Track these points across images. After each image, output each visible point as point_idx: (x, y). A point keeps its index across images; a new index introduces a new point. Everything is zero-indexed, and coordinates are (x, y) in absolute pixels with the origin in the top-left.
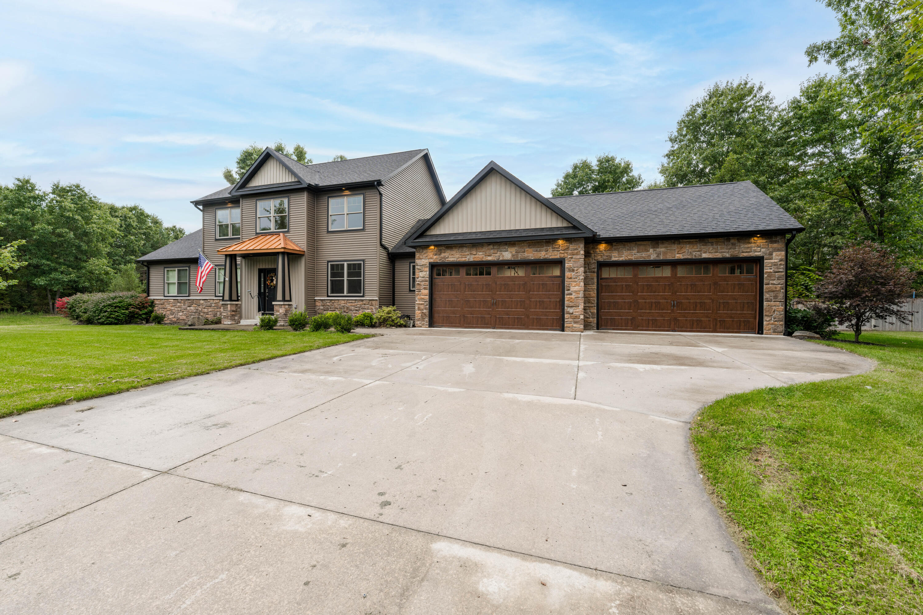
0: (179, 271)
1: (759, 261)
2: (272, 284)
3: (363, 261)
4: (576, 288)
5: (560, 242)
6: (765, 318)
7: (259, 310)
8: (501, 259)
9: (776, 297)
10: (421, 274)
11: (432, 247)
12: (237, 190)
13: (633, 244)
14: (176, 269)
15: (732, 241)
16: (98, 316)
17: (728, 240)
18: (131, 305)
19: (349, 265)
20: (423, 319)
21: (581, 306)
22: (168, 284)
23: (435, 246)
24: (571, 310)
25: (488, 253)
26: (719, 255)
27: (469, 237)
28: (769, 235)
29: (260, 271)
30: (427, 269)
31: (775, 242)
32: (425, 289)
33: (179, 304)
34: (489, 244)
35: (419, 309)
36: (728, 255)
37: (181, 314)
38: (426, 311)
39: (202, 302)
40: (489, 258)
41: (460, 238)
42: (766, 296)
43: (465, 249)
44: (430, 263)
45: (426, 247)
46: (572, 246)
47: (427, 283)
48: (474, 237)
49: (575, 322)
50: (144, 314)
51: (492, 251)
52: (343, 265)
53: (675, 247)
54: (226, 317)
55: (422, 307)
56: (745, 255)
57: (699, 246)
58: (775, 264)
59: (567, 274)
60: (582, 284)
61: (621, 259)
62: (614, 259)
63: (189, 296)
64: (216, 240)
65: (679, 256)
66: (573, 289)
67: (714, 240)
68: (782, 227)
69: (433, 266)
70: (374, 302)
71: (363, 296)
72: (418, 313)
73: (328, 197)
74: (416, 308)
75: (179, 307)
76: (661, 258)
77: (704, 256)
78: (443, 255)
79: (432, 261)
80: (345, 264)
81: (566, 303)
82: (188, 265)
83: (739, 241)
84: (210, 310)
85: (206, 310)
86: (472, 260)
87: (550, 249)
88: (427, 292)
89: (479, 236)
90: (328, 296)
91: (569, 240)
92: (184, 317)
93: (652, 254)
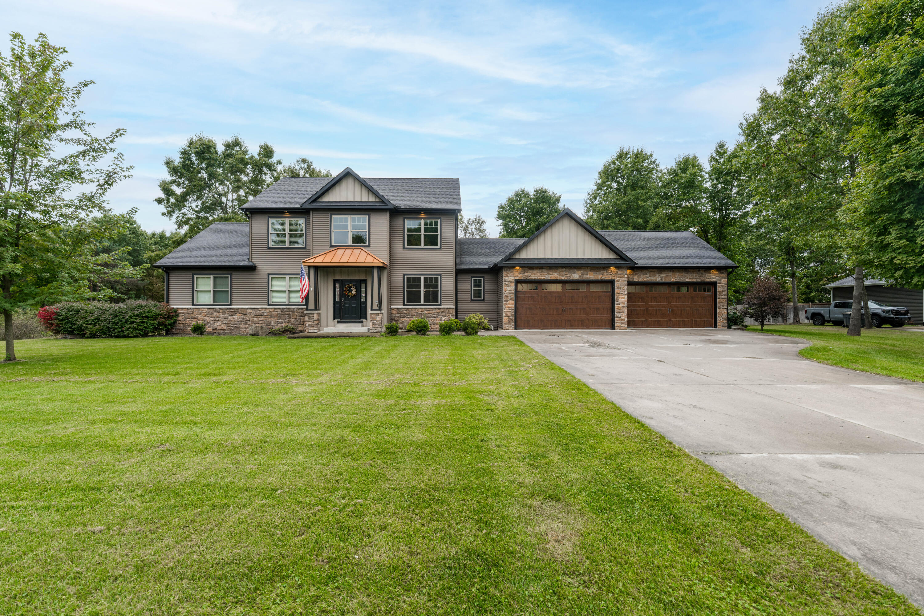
0: (215, 278)
1: (714, 284)
2: (350, 294)
3: (440, 275)
4: (623, 300)
5: (612, 268)
6: (718, 319)
7: (334, 318)
8: (571, 278)
9: (723, 306)
10: (508, 288)
11: (518, 268)
12: (311, 203)
13: (647, 271)
14: (212, 277)
15: (701, 272)
16: (122, 327)
17: (699, 271)
18: (159, 315)
19: (425, 279)
20: (510, 323)
21: (626, 312)
22: (198, 291)
23: (520, 267)
24: (619, 315)
25: (562, 273)
26: (694, 280)
27: (549, 262)
28: (720, 269)
29: (335, 281)
30: (514, 285)
31: (723, 273)
32: (511, 300)
33: (215, 313)
34: (563, 268)
35: (506, 315)
36: (699, 280)
37: (219, 323)
38: (513, 317)
39: (249, 311)
40: (563, 278)
41: (543, 262)
42: (718, 305)
43: (544, 270)
44: (516, 280)
45: (513, 267)
46: (620, 272)
47: (514, 295)
48: (553, 262)
49: (622, 323)
50: (169, 325)
51: (565, 273)
52: (420, 278)
53: (671, 274)
54: (310, 326)
55: (509, 314)
56: (708, 280)
57: (684, 274)
58: (722, 286)
59: (617, 290)
60: (626, 297)
61: (640, 280)
62: (635, 280)
63: (230, 305)
64: (269, 248)
65: (673, 280)
66: (620, 301)
67: (691, 270)
68: (727, 265)
69: (517, 282)
70: (451, 310)
71: (440, 305)
72: (505, 319)
73: (404, 218)
74: (504, 315)
75: (216, 316)
76: (663, 280)
77: (687, 280)
78: (526, 274)
79: (517, 278)
80: (422, 277)
81: (616, 310)
82: (229, 273)
83: (705, 271)
84: (261, 319)
85: (255, 319)
86: (549, 278)
87: (605, 273)
88: (513, 302)
89: (556, 262)
90: (404, 305)
91: (618, 267)
92: (225, 327)
93: (658, 278)
